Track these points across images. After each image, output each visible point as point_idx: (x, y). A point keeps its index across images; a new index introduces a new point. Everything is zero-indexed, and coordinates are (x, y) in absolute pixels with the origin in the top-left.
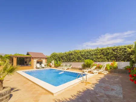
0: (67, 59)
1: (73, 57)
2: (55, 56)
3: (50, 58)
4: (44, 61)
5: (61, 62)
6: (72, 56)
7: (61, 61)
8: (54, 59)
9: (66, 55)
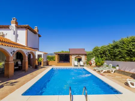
0: (111, 55)
1: (119, 51)
2: (97, 52)
3: (92, 54)
4: (83, 58)
5: (103, 60)
6: (116, 50)
7: (103, 58)
8: (96, 55)
9: (109, 48)
